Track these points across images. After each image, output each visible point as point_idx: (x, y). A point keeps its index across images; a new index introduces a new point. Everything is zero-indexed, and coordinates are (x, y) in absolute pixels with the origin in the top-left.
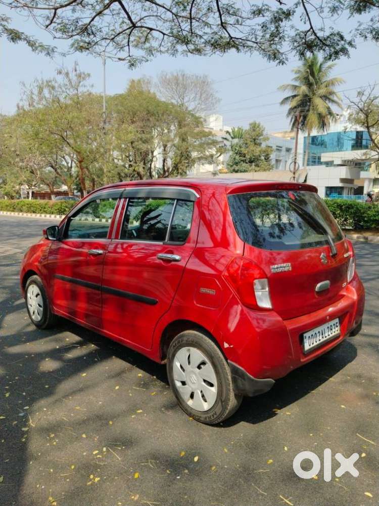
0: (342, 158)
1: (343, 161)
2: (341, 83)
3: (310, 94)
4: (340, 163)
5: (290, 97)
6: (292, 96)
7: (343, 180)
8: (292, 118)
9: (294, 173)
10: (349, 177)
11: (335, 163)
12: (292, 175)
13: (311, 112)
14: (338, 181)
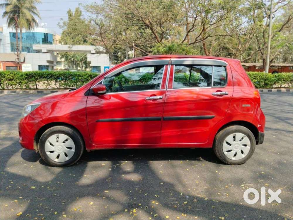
0: (46, 48)
1: (47, 50)
2: (39, 3)
3: (20, 6)
4: (46, 51)
5: (3, 4)
6: (5, 4)
7: (48, 62)
8: (8, 19)
9: (18, 56)
10: (52, 60)
11: (43, 51)
12: (17, 57)
13: (21, 17)
14: (46, 62)
